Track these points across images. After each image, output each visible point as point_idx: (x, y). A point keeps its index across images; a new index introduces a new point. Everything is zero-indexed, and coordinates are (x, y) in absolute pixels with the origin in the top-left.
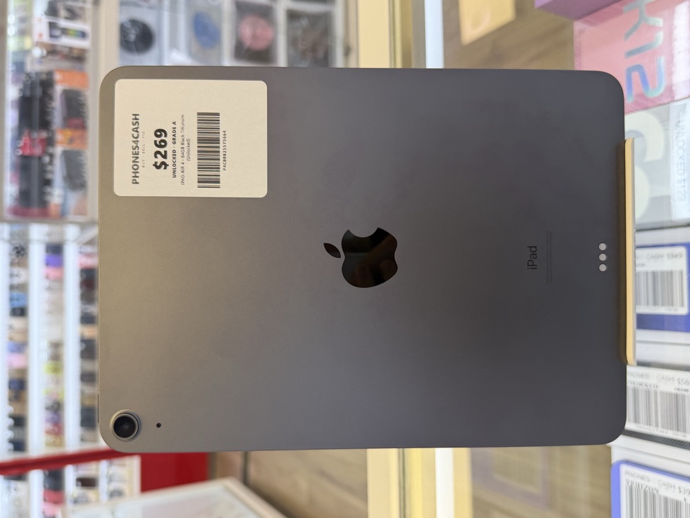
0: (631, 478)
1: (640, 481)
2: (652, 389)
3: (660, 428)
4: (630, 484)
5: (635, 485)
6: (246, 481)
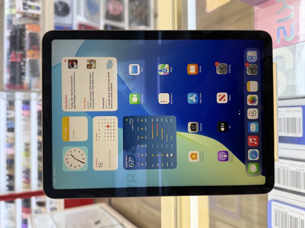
0: (276, 208)
1: (280, 209)
2: (286, 169)
3: (289, 186)
4: (276, 210)
5: (278, 210)
6: (110, 204)
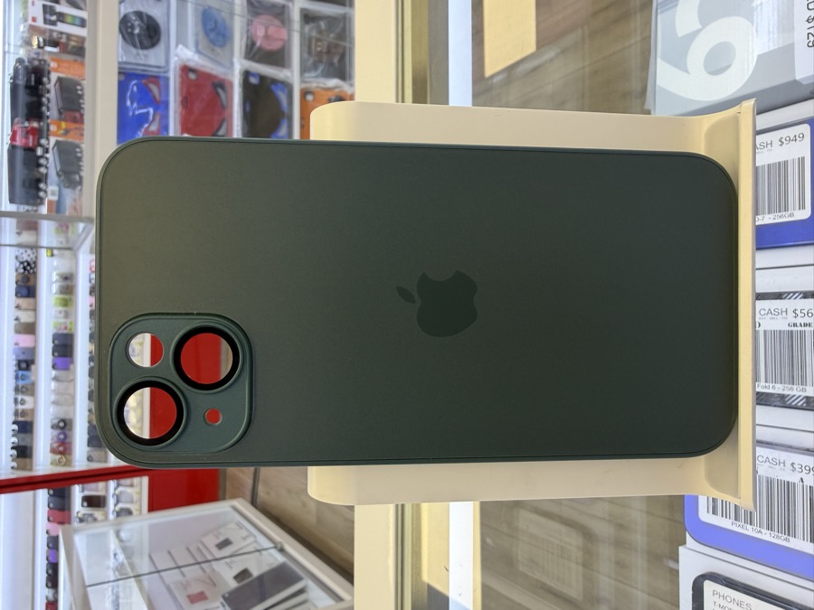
6: (254, 502)
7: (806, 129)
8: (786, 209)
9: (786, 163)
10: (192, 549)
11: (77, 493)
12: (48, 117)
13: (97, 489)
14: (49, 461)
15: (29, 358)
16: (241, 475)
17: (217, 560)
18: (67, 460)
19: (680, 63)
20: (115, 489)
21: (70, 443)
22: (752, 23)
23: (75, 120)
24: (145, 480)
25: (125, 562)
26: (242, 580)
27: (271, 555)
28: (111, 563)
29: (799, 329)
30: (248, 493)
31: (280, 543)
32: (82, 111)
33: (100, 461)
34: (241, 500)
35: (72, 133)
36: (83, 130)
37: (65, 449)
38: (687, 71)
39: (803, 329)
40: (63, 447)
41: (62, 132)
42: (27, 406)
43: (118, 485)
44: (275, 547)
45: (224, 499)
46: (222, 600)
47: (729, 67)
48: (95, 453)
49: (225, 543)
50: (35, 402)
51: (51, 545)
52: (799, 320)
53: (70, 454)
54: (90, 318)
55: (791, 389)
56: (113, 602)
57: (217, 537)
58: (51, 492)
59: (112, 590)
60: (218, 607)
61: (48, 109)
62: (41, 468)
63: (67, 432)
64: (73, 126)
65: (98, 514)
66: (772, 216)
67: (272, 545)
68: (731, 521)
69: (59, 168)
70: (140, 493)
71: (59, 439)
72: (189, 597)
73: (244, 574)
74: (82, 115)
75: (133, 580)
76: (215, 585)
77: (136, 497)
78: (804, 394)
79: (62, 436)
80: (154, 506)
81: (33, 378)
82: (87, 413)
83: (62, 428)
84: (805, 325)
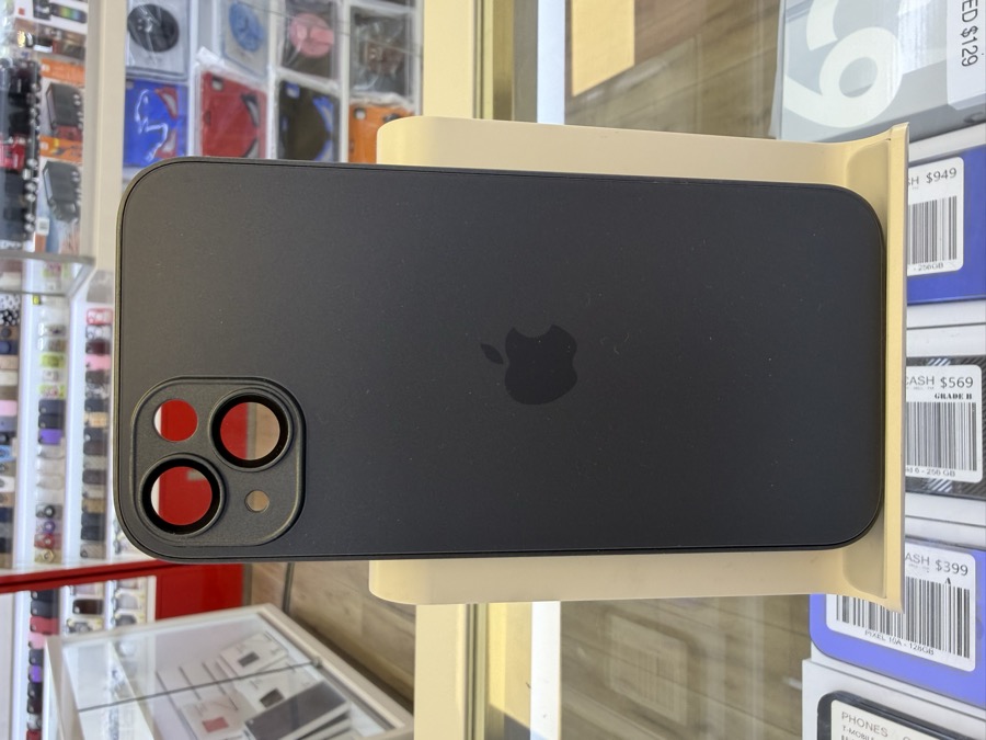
6: (285, 609)
7: (958, 163)
8: (934, 259)
9: (934, 203)
10: (208, 664)
11: (68, 595)
12: (37, 133)
13: (91, 591)
14: (33, 558)
15: (10, 429)
16: (270, 575)
17: (239, 678)
18: (55, 556)
19: (811, 82)
20: (115, 591)
21: (60, 535)
22: (897, 36)
23: (71, 137)
24: (152, 581)
25: (127, 681)
26: (270, 704)
27: (306, 673)
28: (109, 682)
29: (948, 401)
30: (279, 598)
31: (318, 658)
32: (80, 126)
33: (96, 557)
34: (269, 605)
35: (67, 153)
36: (81, 149)
37: (53, 542)
38: (819, 92)
39: (952, 401)
40: (50, 540)
41: (54, 151)
42: (7, 489)
43: (119, 587)
44: (312, 663)
45: (249, 604)
46: (246, 728)
47: (868, 88)
48: (90, 547)
49: (250, 659)
50: (16, 485)
51: (34, 660)
52: (947, 391)
53: (59, 548)
54: (87, 380)
55: (936, 473)
56: (111, 730)
57: (241, 652)
58: (35, 595)
59: (110, 717)
60: (240, 737)
61: (38, 123)
62: (23, 565)
63: (56, 522)
64: (68, 144)
65: (93, 622)
66: (917, 266)
67: (306, 661)
68: (864, 630)
69: (50, 195)
70: (146, 597)
71: (45, 529)
72: (205, 724)
73: (272, 696)
74: (80, 131)
75: (136, 703)
76: (236, 709)
77: (140, 602)
78: (952, 479)
79: (49, 527)
80: (163, 612)
81: (14, 455)
82: (81, 498)
83: (50, 517)
84: (955, 396)
